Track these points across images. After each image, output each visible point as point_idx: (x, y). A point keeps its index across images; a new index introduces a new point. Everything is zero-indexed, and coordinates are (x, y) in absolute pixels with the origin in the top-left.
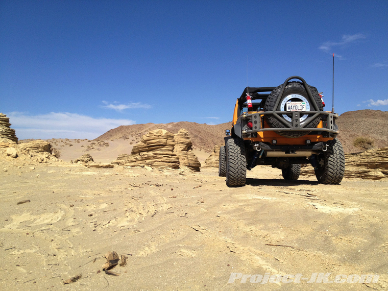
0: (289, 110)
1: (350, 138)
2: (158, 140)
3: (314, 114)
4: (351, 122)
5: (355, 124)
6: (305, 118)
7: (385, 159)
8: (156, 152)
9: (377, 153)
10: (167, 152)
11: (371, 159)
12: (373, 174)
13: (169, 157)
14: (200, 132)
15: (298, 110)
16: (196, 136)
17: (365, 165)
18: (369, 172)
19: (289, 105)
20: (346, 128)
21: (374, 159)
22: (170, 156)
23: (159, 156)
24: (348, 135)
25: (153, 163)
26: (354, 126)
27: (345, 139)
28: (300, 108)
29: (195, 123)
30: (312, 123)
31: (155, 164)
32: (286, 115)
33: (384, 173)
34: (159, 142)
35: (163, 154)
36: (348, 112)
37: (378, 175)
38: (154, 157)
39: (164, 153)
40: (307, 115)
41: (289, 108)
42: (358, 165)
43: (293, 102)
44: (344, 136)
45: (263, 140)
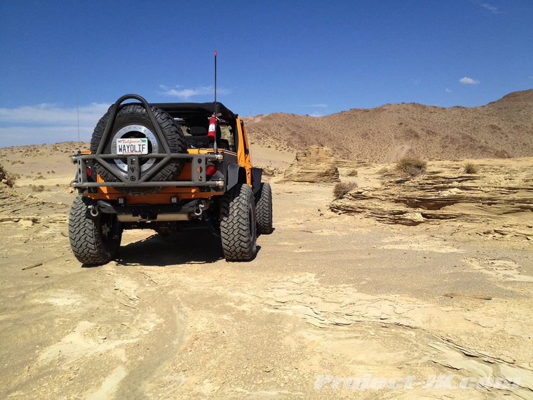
0: (121, 153)
1: (515, 131)
3: (162, 158)
4: (517, 107)
5: (524, 110)
6: (151, 165)
7: (429, 194)
9: (420, 184)
11: (411, 194)
12: (409, 217)
14: (300, 127)
15: (134, 153)
16: (293, 134)
17: (404, 202)
18: (406, 212)
19: (120, 144)
20: (510, 116)
21: (415, 193)
24: (512, 127)
26: (522, 114)
27: (507, 131)
28: (137, 149)
29: (293, 115)
30: (160, 174)
32: (120, 161)
33: (424, 215)
36: (515, 93)
37: (415, 218)
40: (154, 160)
41: (120, 150)
42: (397, 201)
43: (127, 140)
44: (506, 127)
45: (108, 197)
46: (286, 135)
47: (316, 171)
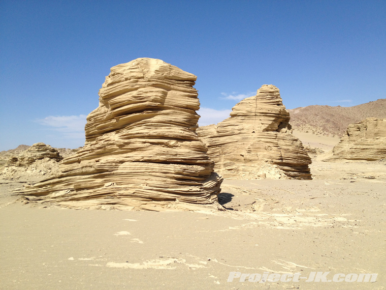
2: (135, 93)
8: (130, 132)
10: (163, 130)
13: (167, 145)
14: (333, 116)
22: (173, 142)
23: (137, 143)
25: (116, 167)
29: (327, 106)
31: (121, 169)
34: (140, 99)
35: (150, 137)
38: (121, 146)
39: (152, 132)
46: (321, 122)
47: (375, 147)
